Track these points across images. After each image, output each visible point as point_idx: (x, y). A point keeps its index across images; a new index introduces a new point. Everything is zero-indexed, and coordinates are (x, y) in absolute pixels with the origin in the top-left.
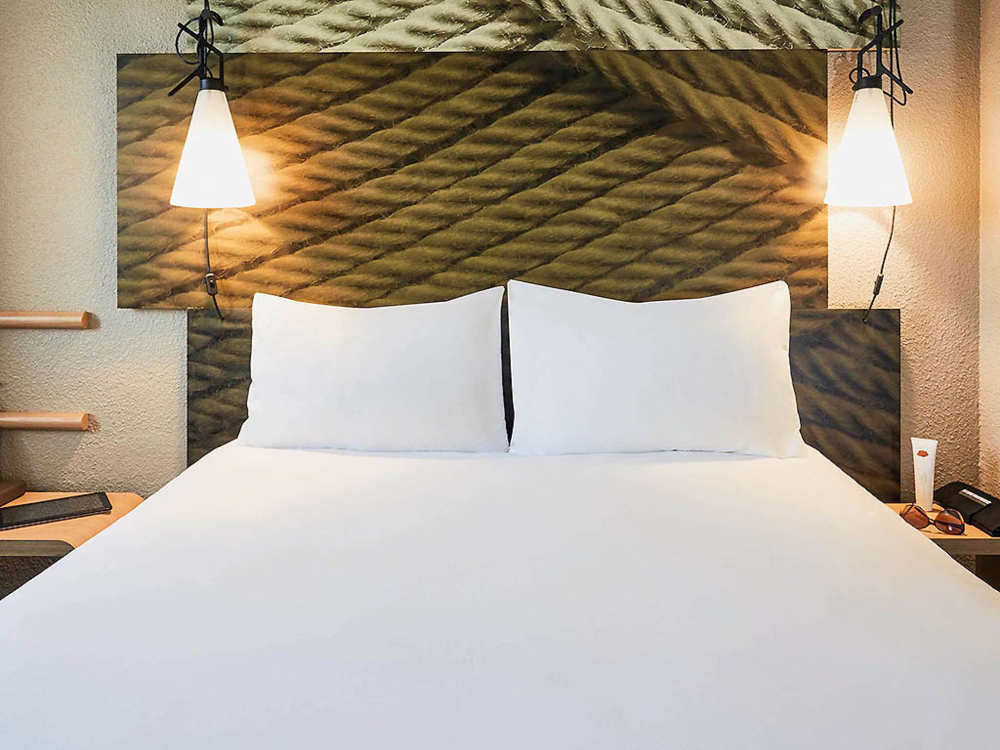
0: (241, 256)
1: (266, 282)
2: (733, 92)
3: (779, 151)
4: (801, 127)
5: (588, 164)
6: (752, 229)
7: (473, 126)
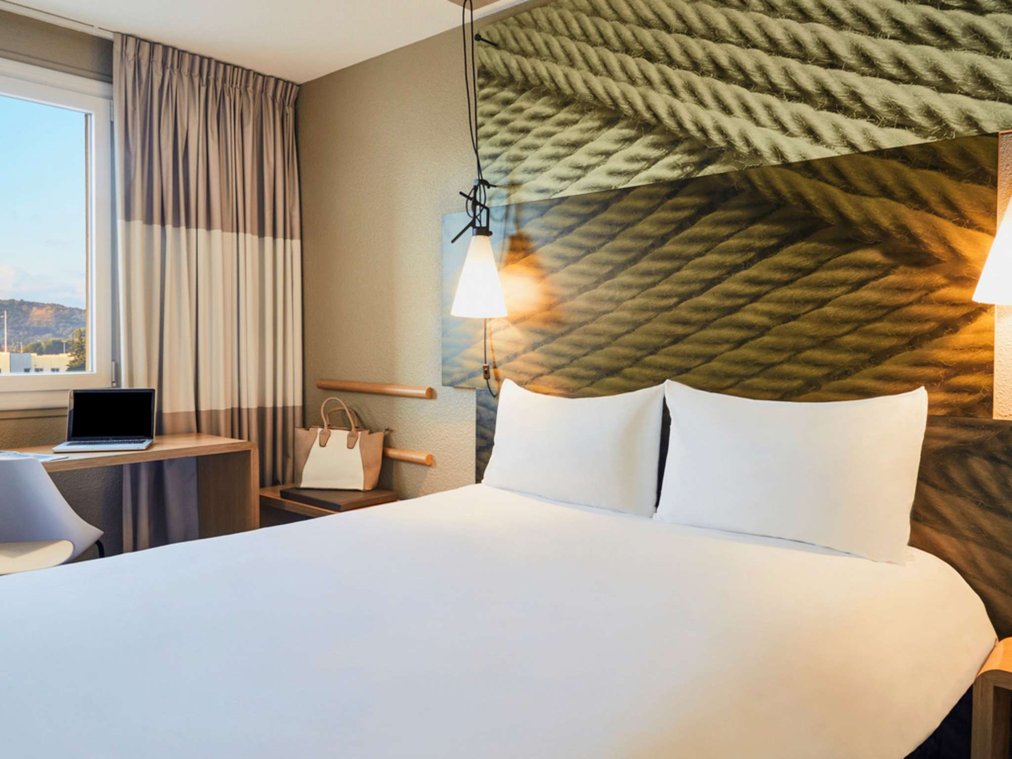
2: (886, 192)
5: (744, 273)
6: (904, 332)
7: (653, 246)
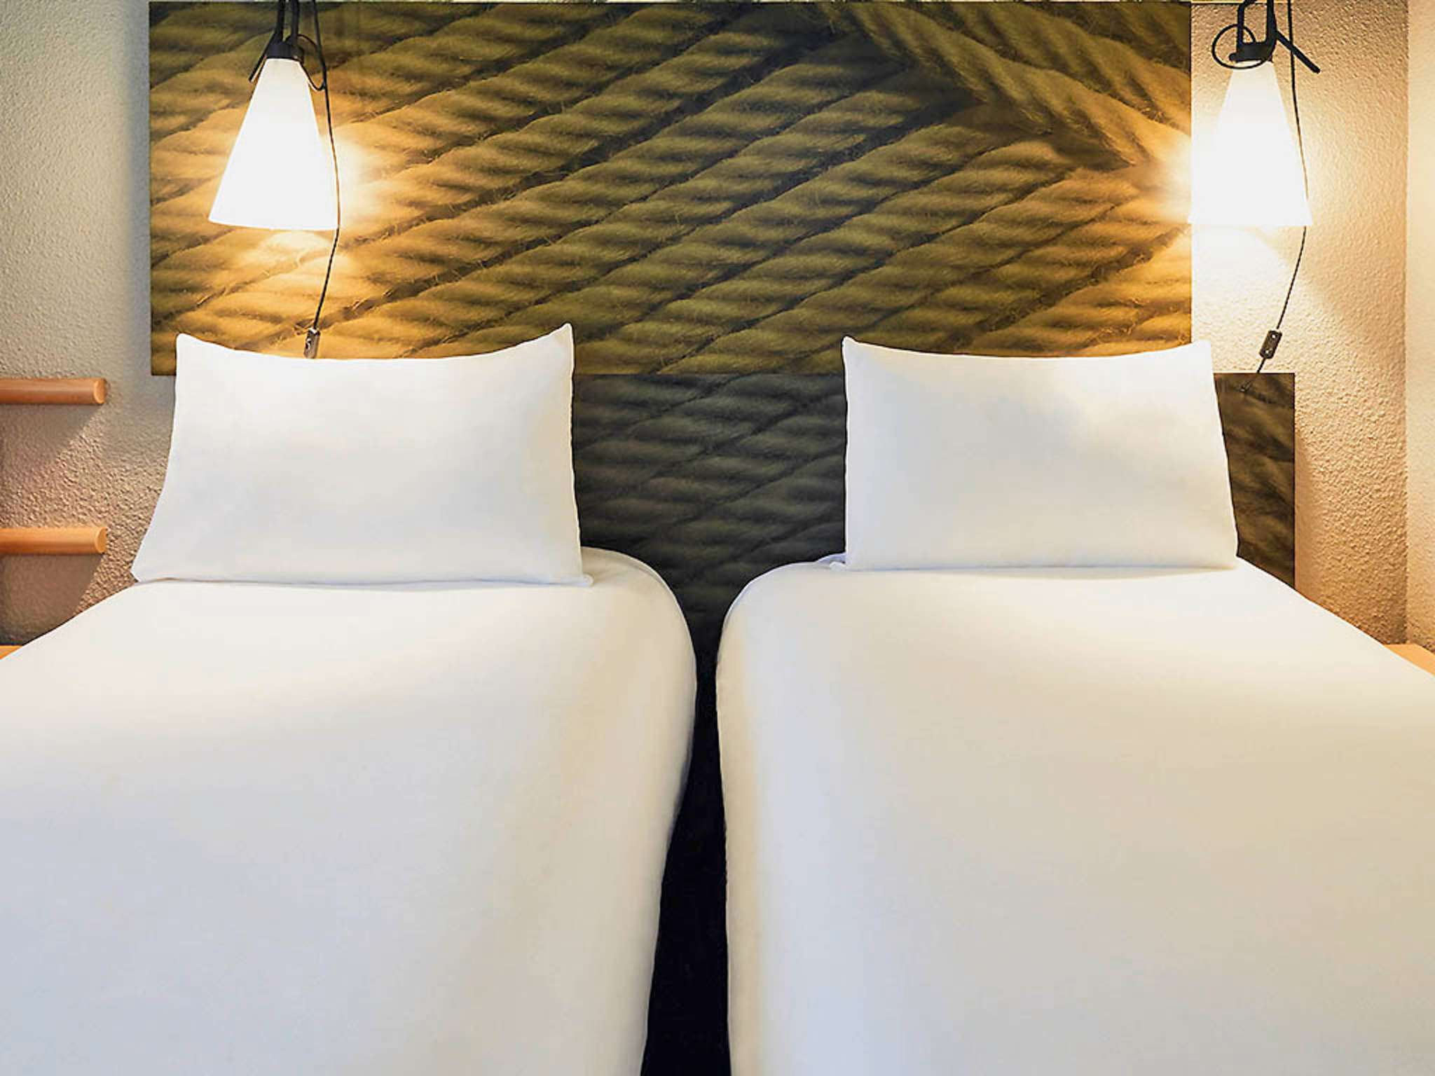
0: (337, 299)
1: (376, 336)
3: (1122, 146)
4: (1154, 113)
